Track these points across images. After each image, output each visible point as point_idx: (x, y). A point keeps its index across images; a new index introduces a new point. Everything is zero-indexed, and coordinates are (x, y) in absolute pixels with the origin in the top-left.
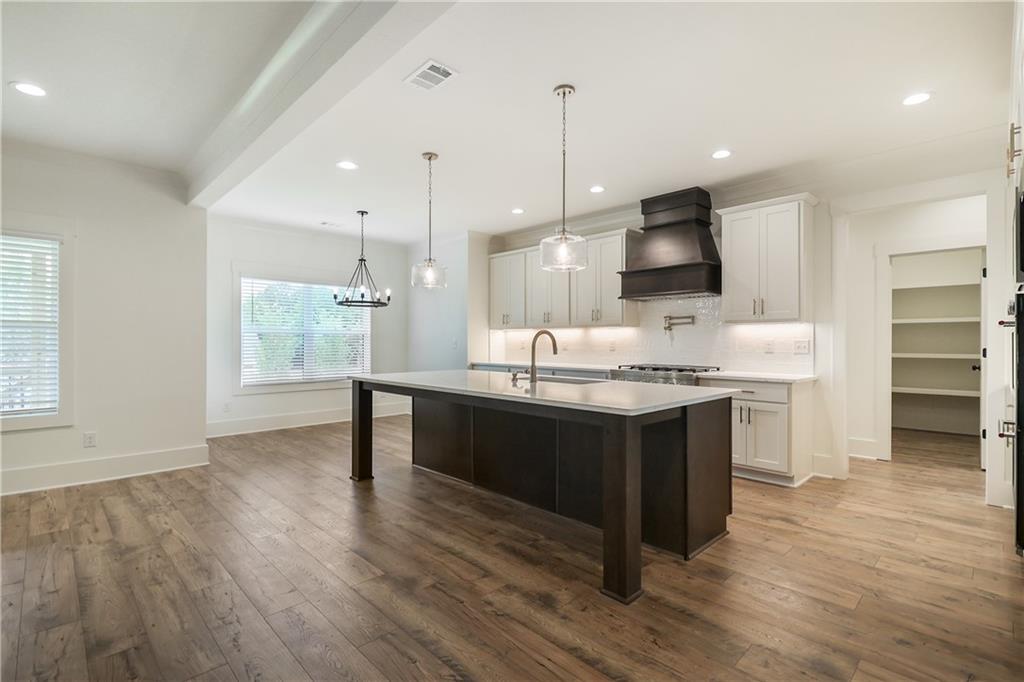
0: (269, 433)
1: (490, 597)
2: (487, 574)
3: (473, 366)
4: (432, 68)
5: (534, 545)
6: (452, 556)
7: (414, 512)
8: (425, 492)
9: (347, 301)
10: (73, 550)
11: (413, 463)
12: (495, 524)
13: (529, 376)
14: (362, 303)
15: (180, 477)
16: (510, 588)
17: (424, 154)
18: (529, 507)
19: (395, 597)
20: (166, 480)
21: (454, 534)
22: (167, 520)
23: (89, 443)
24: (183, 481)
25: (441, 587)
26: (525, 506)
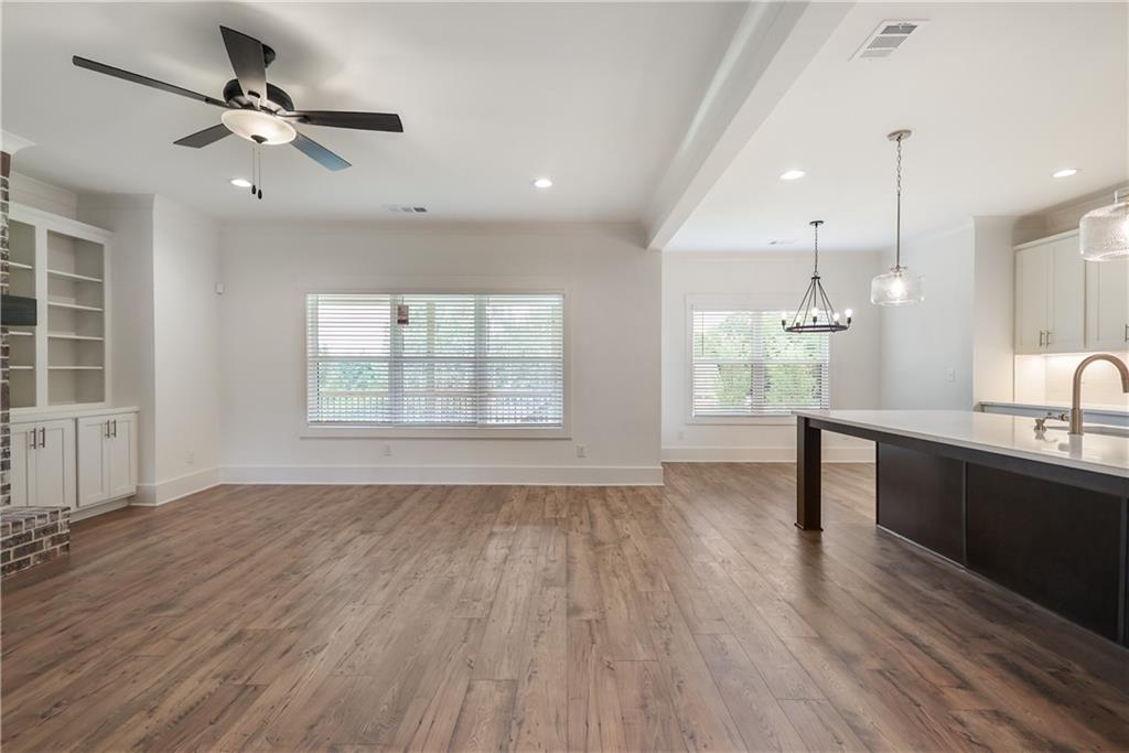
0: (719, 464)
1: (964, 716)
2: (964, 684)
3: (983, 407)
4: (888, 29)
5: (1062, 674)
6: (914, 647)
7: (870, 581)
8: (890, 561)
9: (798, 326)
10: (567, 534)
11: (878, 523)
12: (994, 628)
13: (1067, 424)
14: (816, 328)
15: (641, 492)
16: (999, 716)
17: (890, 136)
18: (1063, 620)
19: (828, 665)
20: (631, 493)
21: (922, 621)
22: (628, 526)
23: (581, 454)
24: (642, 496)
25: (891, 677)
26: (1055, 618)
